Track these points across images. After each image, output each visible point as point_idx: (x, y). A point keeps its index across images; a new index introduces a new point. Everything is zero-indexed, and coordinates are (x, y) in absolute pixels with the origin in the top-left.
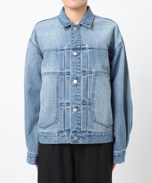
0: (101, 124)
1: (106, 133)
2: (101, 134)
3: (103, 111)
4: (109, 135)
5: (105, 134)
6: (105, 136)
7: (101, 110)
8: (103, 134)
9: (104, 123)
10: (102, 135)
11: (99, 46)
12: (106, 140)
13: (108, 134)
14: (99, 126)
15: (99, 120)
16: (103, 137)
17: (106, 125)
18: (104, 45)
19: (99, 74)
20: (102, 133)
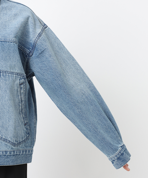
0: (5, 140)
1: (12, 152)
2: (4, 154)
3: (9, 123)
4: (17, 155)
5: (10, 153)
6: (11, 156)
7: (5, 122)
8: (8, 153)
9: (10, 139)
10: (7, 155)
11: (4, 37)
12: (12, 162)
13: (15, 154)
14: (2, 143)
15: (2, 135)
16: (7, 157)
17: (12, 141)
18: (11, 36)
19: (3, 75)
20: (6, 152)
